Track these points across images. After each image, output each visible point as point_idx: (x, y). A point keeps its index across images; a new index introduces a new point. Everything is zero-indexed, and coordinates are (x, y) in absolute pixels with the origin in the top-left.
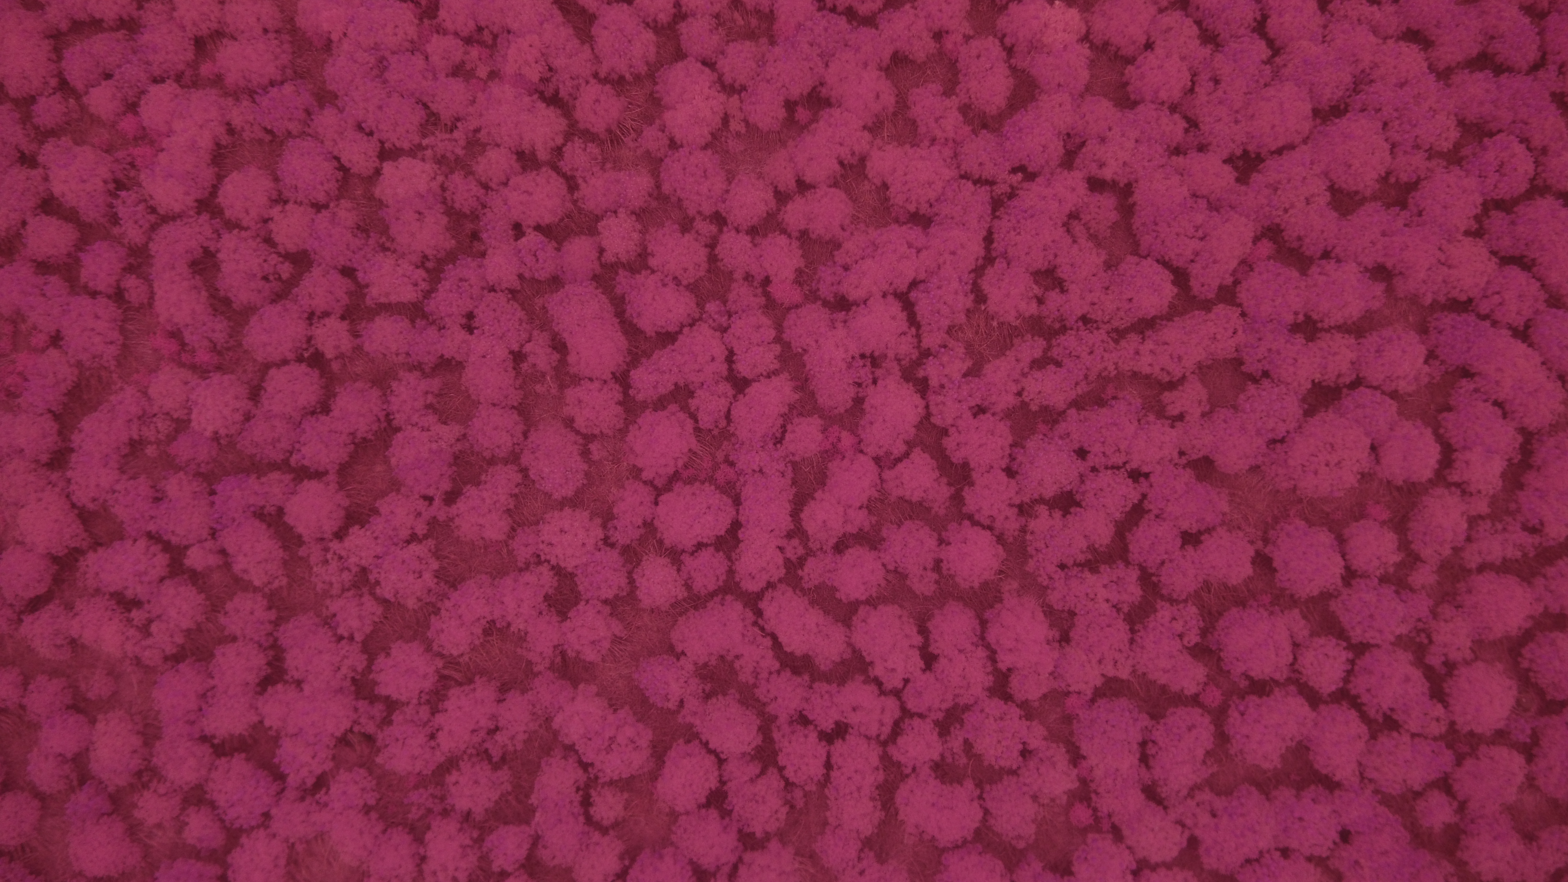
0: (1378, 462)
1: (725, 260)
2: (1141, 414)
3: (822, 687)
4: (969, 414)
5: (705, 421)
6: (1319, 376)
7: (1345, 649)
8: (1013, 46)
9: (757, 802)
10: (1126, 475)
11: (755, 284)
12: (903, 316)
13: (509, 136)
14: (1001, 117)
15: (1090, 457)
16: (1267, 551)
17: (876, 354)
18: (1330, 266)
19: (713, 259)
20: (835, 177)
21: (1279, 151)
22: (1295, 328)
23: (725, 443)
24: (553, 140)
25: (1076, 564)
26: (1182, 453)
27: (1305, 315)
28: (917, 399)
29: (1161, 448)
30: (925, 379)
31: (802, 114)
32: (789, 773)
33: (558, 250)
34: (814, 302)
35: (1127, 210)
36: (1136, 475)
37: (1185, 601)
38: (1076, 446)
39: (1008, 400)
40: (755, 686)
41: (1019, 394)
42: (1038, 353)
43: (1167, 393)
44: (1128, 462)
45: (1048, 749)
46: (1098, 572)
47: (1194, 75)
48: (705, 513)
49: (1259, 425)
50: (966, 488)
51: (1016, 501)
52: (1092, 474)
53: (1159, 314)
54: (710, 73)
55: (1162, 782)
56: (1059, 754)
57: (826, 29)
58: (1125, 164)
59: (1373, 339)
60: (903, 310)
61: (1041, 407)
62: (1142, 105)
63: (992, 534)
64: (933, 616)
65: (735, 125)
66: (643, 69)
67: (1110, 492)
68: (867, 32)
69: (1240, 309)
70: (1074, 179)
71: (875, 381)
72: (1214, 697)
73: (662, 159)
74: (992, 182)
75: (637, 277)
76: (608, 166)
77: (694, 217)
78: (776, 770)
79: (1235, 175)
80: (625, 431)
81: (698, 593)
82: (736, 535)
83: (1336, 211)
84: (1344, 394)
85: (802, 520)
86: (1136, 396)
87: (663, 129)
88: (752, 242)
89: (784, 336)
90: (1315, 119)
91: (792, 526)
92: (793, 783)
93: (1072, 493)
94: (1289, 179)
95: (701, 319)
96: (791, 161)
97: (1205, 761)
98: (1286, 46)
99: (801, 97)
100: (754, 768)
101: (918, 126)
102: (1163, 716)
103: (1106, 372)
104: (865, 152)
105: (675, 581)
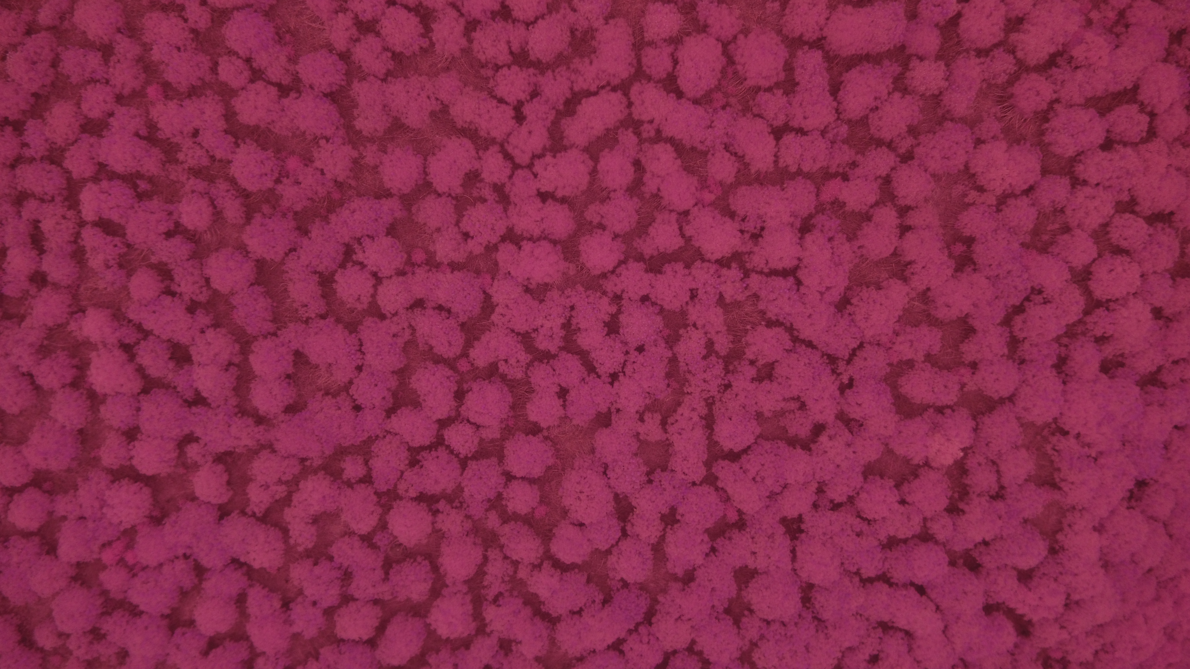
0: (572, 523)
1: (874, 152)
2: (652, 396)
3: (552, 115)
4: (694, 287)
5: (763, 97)
6: (638, 512)
7: (467, 454)
8: (943, 414)
9: (495, 41)
10: (617, 371)
11: (847, 169)
12: (779, 266)
14: (894, 387)
15: (636, 353)
16: (540, 435)
17: (760, 239)
18: (706, 548)
19: (880, 143)
20: (901, 255)
21: (793, 551)
22: (673, 510)
23: (740, 108)
24: (1021, 50)
25: (571, 316)
26: (618, 410)
27: (678, 521)
28: (718, 256)
29: (626, 399)
30: (729, 268)
31: (959, 248)
32: (505, 71)
33: (937, 26)
34: (815, 208)
35: (793, 442)
36: (614, 377)
37: (526, 374)
38: (646, 347)
39: (693, 316)
40: (568, 68)
41: (695, 325)
42: (717, 347)
43: (660, 417)
44: (625, 375)
45: (465, 251)
46: (561, 328)
47: (869, 522)
48: (697, 73)
49: (620, 463)
50: (645, 266)
51: (625, 296)
52: (625, 350)
53: (714, 433)
54: (1022, 189)
55: (423, 312)
56: (459, 257)
57: (1016, 288)
58: (826, 452)
59: (649, 554)
60: (783, 268)
61: (681, 336)
62: (862, 480)
63: (609, 271)
64: (570, 210)
65: (973, 195)
66: (1047, 139)
67: (609, 357)
68: (1000, 316)
69: (698, 483)
70: (828, 416)
71: (742, 232)
72: (463, 366)
73: (972, 129)
74: (849, 362)
75: (891, 80)
76: (984, 85)
77: (917, 139)
78: (510, 62)
79: (789, 518)
80: (779, 33)
81: (644, 49)
82: (674, 92)
83: (740, 568)
84: (620, 522)
85: (665, 144)
86: (665, 398)
87: (995, 138)
88: (880, 177)
89: (800, 177)
90: (806, 583)
91: (664, 135)
92: (497, 72)
93: (617, 333)
94: (773, 548)
95: (838, 119)
96: (928, 226)
97: (427, 344)
98: (864, 587)
99: (973, 251)
100: (516, 48)
101: (912, 327)
102: (461, 330)
103: (688, 386)
104: (910, 282)
105: (658, 34)
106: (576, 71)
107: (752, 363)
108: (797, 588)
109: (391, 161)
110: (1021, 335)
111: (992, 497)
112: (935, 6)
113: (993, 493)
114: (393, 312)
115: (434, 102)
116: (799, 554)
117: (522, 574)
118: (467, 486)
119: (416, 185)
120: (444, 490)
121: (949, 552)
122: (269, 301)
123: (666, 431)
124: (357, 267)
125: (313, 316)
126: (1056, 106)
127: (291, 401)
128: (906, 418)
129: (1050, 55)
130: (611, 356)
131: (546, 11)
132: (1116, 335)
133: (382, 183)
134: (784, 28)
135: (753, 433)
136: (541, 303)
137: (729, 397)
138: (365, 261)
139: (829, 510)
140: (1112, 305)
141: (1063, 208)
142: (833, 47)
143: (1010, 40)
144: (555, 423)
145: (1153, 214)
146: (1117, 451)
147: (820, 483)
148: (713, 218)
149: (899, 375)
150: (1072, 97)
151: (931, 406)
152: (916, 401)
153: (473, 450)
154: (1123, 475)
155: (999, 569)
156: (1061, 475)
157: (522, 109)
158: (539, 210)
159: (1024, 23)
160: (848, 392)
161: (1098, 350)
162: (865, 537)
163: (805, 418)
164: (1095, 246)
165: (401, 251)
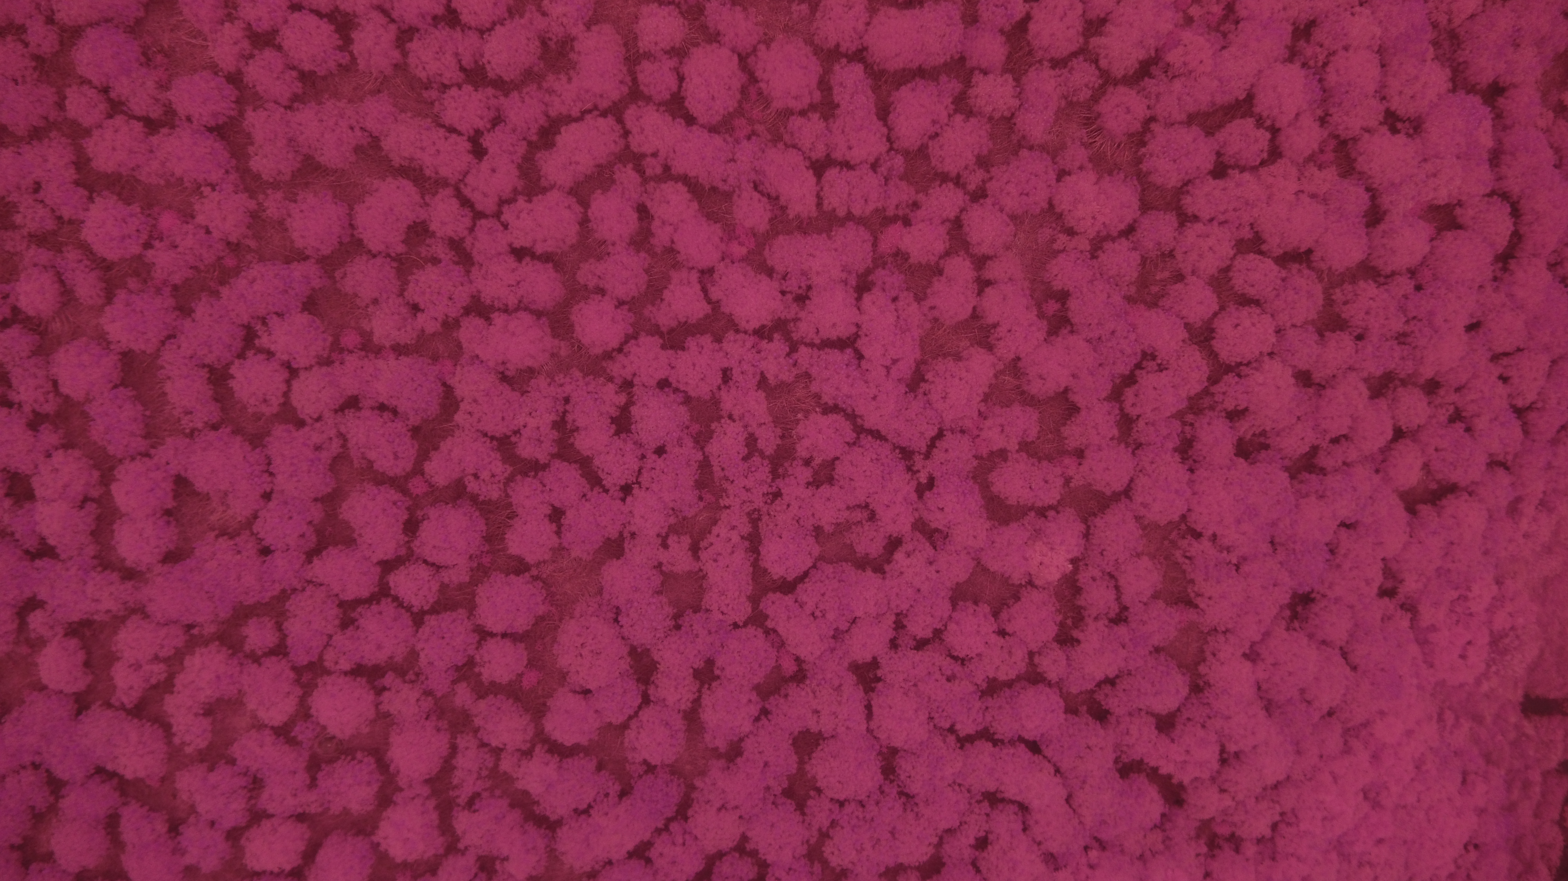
0: (575, 692)
1: (938, 189)
2: (679, 514)
3: (522, 148)
4: (725, 365)
5: (796, 122)
6: (662, 669)
7: (422, 607)
8: (1046, 517)
9: (437, 53)
10: (630, 482)
11: (907, 211)
12: (833, 335)
13: (1123, 14)
14: (985, 487)
15: (655, 457)
16: (527, 574)
17: (807, 302)
18: (754, 710)
19: (944, 178)
20: (982, 317)
21: (869, 707)
22: (710, 662)
23: (769, 137)
24: (1105, 58)
25: (565, 412)
26: (633, 535)
27: (718, 677)
28: (755, 324)
29: (642, 517)
30: (771, 340)
31: (1052, 307)
32: (454, 91)
33: (1002, 31)
34: (873, 261)
35: (862, 564)
36: (626, 490)
37: (505, 491)
38: (667, 448)
39: (727, 403)
40: (540, 87)
41: (730, 417)
42: (761, 444)
43: (690, 541)
44: (640, 487)
45: (413, 329)
46: (553, 428)
47: (963, 661)
48: (709, 92)
49: (636, 604)
50: (661, 341)
51: (636, 381)
52: (640, 453)
53: (760, 558)
54: (1119, 229)
55: (357, 414)
56: (406, 337)
57: (1122, 352)
58: (902, 573)
59: (679, 723)
60: (838, 337)
61: (713, 432)
62: (950, 608)
63: (613, 350)
64: (557, 271)
65: (1063, 238)
66: (1144, 167)
67: (618, 462)
68: (1106, 388)
69: (741, 624)
70: (903, 526)
71: (783, 293)
72: (417, 487)
73: (1053, 158)
74: (927, 456)
75: (950, 100)
76: (1063, 103)
77: (988, 172)
78: (460, 80)
79: (860, 662)
80: (810, 42)
81: (639, 63)
82: (681, 117)
83: (800, 732)
84: (640, 685)
85: (676, 182)
86: (696, 515)
87: (1081, 168)
88: (948, 220)
89: (851, 223)
90: (887, 747)
91: (673, 172)
92: (444, 93)
93: (629, 431)
94: (840, 703)
95: (891, 149)
96: (1010, 279)
97: (364, 458)
98: (961, 748)
99: (1067, 309)
100: (467, 61)
101: (1002, 407)
102: (413, 437)
103: (724, 497)
104: (995, 350)
105: (656, 44)
106: (551, 91)
107: (807, 462)
108: (874, 753)
109: (302, 211)
110: (1133, 412)
111: (1111, 621)
112: (997, 6)
113: (1112, 615)
114: (315, 416)
115: (359, 133)
116: (875, 709)
117: (506, 765)
118: (423, 649)
119: (341, 243)
120: (391, 657)
121: (1065, 697)
122: (140, 407)
123: (697, 558)
124: (262, 356)
125: (200, 425)
126: (1153, 126)
127: (172, 547)
128: (1000, 525)
129: (1140, 62)
130: (621, 462)
131: (506, 15)
132: (1252, 408)
133: (292, 242)
134: (816, 37)
135: (810, 554)
136: (522, 395)
137: (778, 508)
138: (273, 348)
139: (911, 649)
140: (1244, 370)
141: (1172, 251)
142: (878, 60)
143: (1091, 47)
144: (547, 557)
145: (1285, 253)
146: (1265, 555)
147: (897, 615)
148: (745, 275)
149: (990, 470)
150: (1170, 113)
151: (1031, 508)
152: (1012, 501)
153: (431, 601)
154: (1275, 585)
155: (1130, 714)
156: (1196, 589)
157: (481, 140)
158: (513, 271)
159: (1107, 24)
160: (927, 494)
161: (1231, 428)
162: (957, 682)
163: (875, 530)
164: (1215, 296)
165: (323, 332)
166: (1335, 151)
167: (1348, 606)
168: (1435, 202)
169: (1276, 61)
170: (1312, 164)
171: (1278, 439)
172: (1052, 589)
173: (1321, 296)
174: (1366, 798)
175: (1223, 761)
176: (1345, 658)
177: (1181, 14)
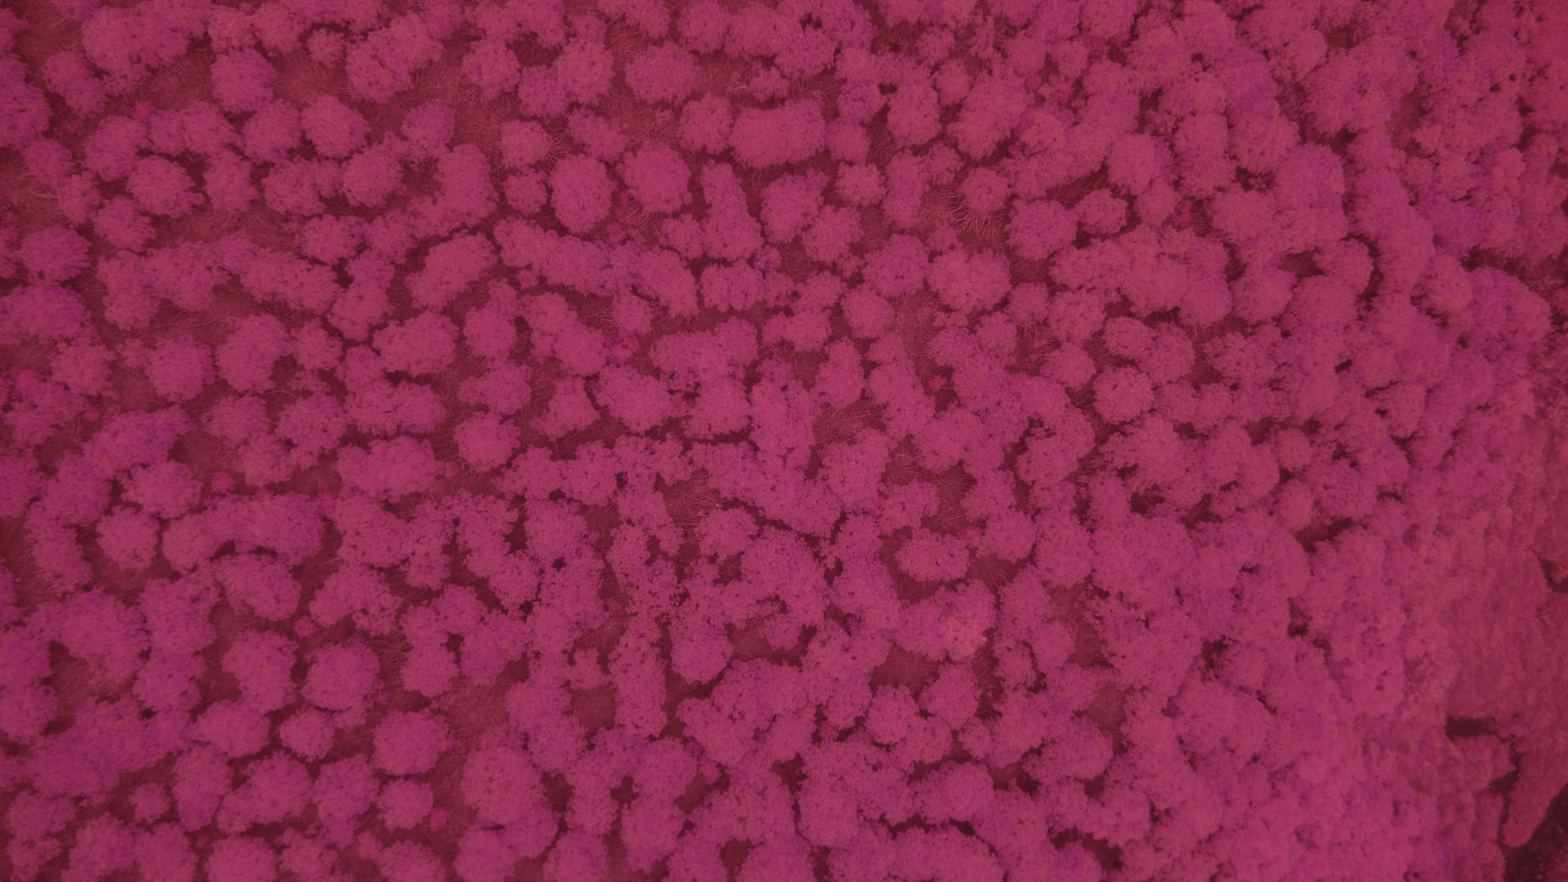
0: (486, 829)
1: (816, 278)
2: (584, 627)
3: (390, 273)
4: (619, 470)
5: (669, 225)
6: (578, 794)
7: (317, 756)
8: (956, 591)
9: (294, 186)
10: (529, 599)
11: (788, 301)
12: (726, 430)
13: (976, 100)
14: (893, 565)
15: (553, 571)
16: (427, 709)
17: (697, 399)
18: (677, 825)
19: (821, 267)
20: (871, 399)
21: (796, 808)
23: (644, 240)
24: (964, 141)
25: (455, 534)
26: (537, 654)
27: (637, 795)
28: (646, 426)
29: (545, 635)
30: (663, 440)
31: (938, 383)
32: (315, 222)
33: (862, 124)
34: (759, 353)
35: (778, 658)
36: (527, 608)
37: (397, 623)
38: (567, 561)
39: (625, 508)
40: (404, 211)
41: (629, 522)
42: (663, 546)
43: (597, 654)
44: (541, 604)
45: (287, 466)
46: (444, 552)
47: (888, 748)
48: (578, 203)
49: (544, 728)
50: (551, 452)
51: (527, 495)
52: (538, 569)
53: (672, 664)
54: (993, 303)
55: (234, 560)
56: (280, 475)
57: (1009, 421)
58: (818, 663)
59: (599, 849)
60: (731, 431)
61: (613, 538)
62: (870, 694)
63: (502, 466)
64: (436, 392)
65: (941, 315)
66: (1011, 242)
67: (515, 581)
68: (998, 458)
69: (657, 736)
70: (815, 615)
71: (672, 392)
72: (303, 628)
73: (924, 241)
74: (833, 541)
75: (819, 192)
76: (928, 188)
77: (862, 258)
78: (320, 210)
79: (783, 761)
80: (675, 146)
81: (506, 179)
82: (554, 228)
83: (727, 843)
84: (556, 813)
85: (553, 293)
86: (603, 626)
87: (952, 248)
88: (828, 307)
89: (734, 318)
90: (819, 847)
91: (549, 282)
92: (305, 224)
93: (524, 547)
94: (765, 808)
95: (767, 243)
96: (894, 359)
97: (245, 605)
98: (894, 838)
99: (953, 384)
100: (326, 191)
101: (901, 485)
102: (295, 578)
103: (631, 604)
104: (888, 430)
105: (521, 159)
106: (415, 214)
107: (713, 559)
108: (806, 856)
109: (161, 358)
110: (1028, 479)
111: (1031, 689)
112: (855, 100)
113: (1030, 684)
114: (190, 566)
115: (217, 273)
116: (802, 809)
118: (320, 802)
119: (205, 385)
120: (289, 813)
121: (993, 772)
123: (605, 669)
124: (130, 511)
125: (71, 588)
126: (1015, 203)
127: (52, 717)
128: (911, 603)
129: (998, 144)
130: (518, 581)
131: (364, 142)
132: (1141, 464)
133: (155, 389)
134: (682, 141)
135: (723, 654)
136: (408, 522)
137: (687, 610)
138: (140, 500)
139: (835, 741)
140: (1129, 429)
141: (1046, 320)
142: (745, 160)
143: (949, 132)
144: (446, 688)
145: (1154, 313)
146: (1172, 608)
147: (818, 707)
148: (631, 379)
149: (897, 548)
150: (1030, 190)
151: (942, 583)
152: (921, 578)
153: (326, 749)
154: (1185, 637)
155: (1059, 783)
156: (1109, 649)
157: (346, 269)
158: (389, 396)
159: (963, 110)
160: (837, 580)
161: (1124, 485)
162: (883, 770)
163: (788, 622)
164: (1091, 360)
165: (193, 479)
166: (1192, 211)
167: (1261, 650)
168: (1293, 251)
169: (1126, 133)
170: (1170, 226)
171: (1170, 492)
172: (969, 663)
173: (1192, 352)
174: (1300, 839)
175: (1155, 819)
176: (1264, 702)
177: (1032, 95)
